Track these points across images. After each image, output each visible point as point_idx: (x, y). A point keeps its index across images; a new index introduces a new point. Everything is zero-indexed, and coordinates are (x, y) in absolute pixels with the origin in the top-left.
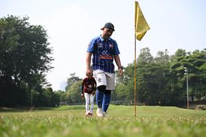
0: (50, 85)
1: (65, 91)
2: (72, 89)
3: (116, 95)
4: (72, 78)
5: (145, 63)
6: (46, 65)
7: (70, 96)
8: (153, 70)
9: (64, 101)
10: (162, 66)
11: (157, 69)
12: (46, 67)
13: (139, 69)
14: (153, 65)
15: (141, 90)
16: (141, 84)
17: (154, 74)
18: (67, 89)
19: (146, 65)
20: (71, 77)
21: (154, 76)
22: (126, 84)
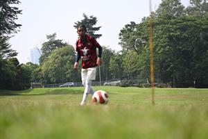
0: (15, 54)
1: (38, 64)
2: (50, 61)
3: (123, 69)
4: (50, 43)
5: (170, 17)
6: (8, 21)
7: (47, 73)
8: (183, 29)
9: (38, 80)
10: (198, 21)
11: (191, 26)
12: (7, 25)
13: (160, 27)
14: (184, 20)
15: (164, 61)
16: (164, 52)
17: (185, 34)
18: (42, 60)
19: (173, 21)
20: (48, 40)
21: (186, 39)
22: (139, 52)
